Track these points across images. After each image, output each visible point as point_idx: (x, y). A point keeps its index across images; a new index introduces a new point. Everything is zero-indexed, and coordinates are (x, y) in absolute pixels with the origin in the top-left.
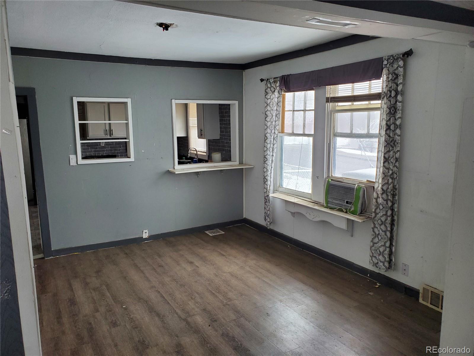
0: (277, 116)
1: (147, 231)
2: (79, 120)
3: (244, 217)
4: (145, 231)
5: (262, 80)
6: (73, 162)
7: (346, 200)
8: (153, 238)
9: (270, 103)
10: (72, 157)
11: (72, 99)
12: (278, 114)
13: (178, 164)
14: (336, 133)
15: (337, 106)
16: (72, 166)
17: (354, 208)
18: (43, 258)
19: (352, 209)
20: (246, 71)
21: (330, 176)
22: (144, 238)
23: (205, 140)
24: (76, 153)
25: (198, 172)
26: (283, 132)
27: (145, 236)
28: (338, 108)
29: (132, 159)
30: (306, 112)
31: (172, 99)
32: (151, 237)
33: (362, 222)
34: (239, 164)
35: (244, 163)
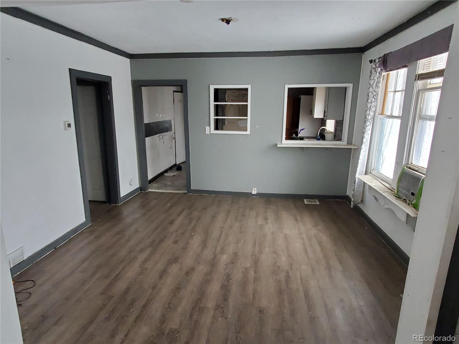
0: (374, 97)
1: (255, 189)
2: (215, 101)
3: (347, 194)
4: (254, 189)
5: (371, 61)
6: (207, 132)
7: (411, 191)
8: (260, 195)
9: (373, 84)
10: (207, 128)
11: (209, 87)
12: (376, 95)
13: (286, 139)
14: (423, 116)
15: (430, 84)
16: (207, 134)
17: (416, 202)
18: (186, 193)
19: (414, 202)
20: (366, 53)
21: (410, 163)
22: (253, 193)
23: (334, 120)
24: (210, 126)
25: (303, 148)
26: (382, 114)
27: (254, 192)
28: (429, 87)
29: (248, 132)
30: (396, 93)
31: (285, 85)
32: (258, 195)
33: (414, 217)
34: (347, 144)
35: (353, 143)
